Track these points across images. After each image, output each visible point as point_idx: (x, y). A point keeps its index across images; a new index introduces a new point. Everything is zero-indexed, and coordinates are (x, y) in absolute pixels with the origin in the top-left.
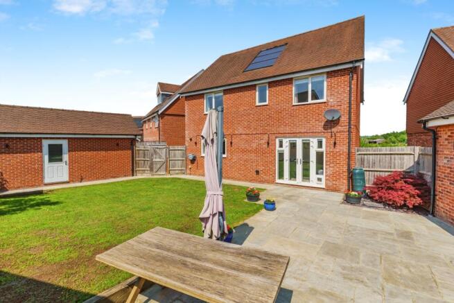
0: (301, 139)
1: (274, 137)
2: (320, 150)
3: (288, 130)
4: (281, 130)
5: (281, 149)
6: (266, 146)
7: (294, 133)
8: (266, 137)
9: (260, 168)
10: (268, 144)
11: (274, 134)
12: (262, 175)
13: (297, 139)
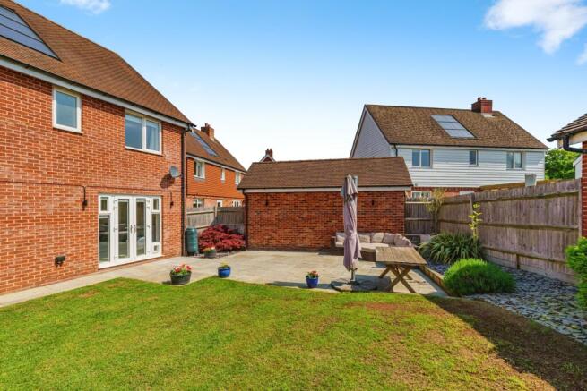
0: (135, 198)
1: (95, 191)
2: (156, 211)
3: (118, 182)
4: (109, 181)
5: (105, 212)
6: (79, 207)
7: (128, 189)
8: (79, 191)
9: (66, 251)
10: (85, 204)
11: (95, 187)
12: (69, 263)
13: (130, 198)
